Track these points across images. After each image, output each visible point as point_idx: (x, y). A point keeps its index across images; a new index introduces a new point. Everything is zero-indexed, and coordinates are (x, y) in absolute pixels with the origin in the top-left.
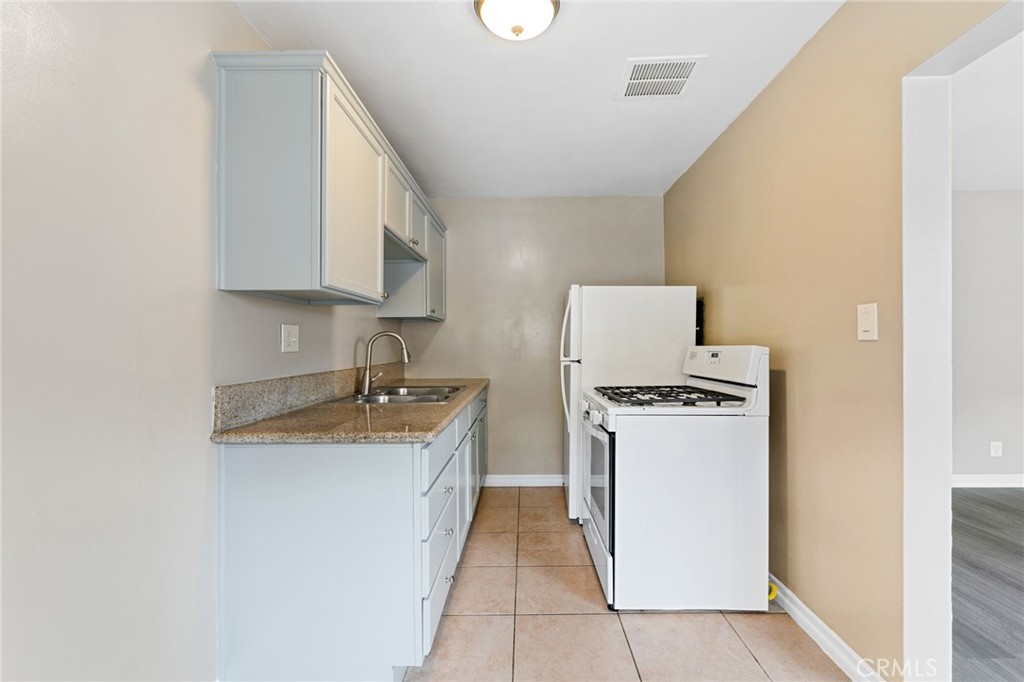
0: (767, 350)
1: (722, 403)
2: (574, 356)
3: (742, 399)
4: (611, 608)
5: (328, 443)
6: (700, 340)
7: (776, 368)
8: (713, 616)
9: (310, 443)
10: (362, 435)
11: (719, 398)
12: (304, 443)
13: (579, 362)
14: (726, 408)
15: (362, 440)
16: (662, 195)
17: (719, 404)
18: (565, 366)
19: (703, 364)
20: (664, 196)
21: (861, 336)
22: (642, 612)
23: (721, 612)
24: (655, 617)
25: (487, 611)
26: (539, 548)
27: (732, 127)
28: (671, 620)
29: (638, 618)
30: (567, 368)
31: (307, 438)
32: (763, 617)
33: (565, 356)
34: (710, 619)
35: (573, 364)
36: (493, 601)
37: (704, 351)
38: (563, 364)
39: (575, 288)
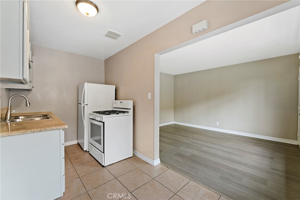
0: (132, 101)
1: (125, 113)
2: (86, 103)
3: (128, 112)
4: (103, 166)
5: (29, 133)
6: (116, 99)
7: (134, 105)
8: (124, 161)
9: (21, 134)
10: (43, 129)
11: (124, 112)
12: (19, 135)
13: (87, 105)
14: (126, 114)
15: (44, 130)
16: (104, 60)
17: (124, 113)
18: (83, 106)
19: (118, 104)
20: (105, 60)
21: (148, 99)
22: (110, 165)
23: (125, 159)
24: (113, 165)
25: (70, 180)
26: (78, 160)
27: (124, 49)
28: (116, 164)
29: (110, 167)
30: (84, 107)
31: (20, 132)
32: (132, 158)
33: (83, 103)
34: (123, 161)
35: (85, 105)
36: (71, 177)
37: (118, 102)
38: (82, 106)
39: (86, 83)
